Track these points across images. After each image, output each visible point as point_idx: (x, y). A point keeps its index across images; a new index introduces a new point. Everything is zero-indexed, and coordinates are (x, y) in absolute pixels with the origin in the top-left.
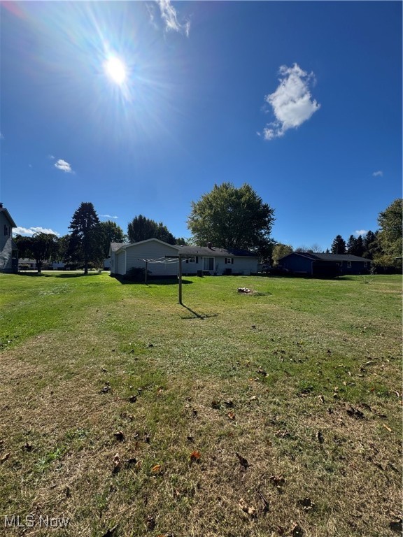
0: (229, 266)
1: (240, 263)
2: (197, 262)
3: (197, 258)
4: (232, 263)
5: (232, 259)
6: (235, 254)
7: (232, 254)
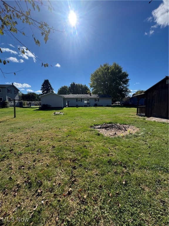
0: (97, 102)
1: (102, 101)
2: (81, 101)
3: (81, 99)
4: (99, 101)
5: (99, 99)
6: (100, 97)
7: (98, 97)
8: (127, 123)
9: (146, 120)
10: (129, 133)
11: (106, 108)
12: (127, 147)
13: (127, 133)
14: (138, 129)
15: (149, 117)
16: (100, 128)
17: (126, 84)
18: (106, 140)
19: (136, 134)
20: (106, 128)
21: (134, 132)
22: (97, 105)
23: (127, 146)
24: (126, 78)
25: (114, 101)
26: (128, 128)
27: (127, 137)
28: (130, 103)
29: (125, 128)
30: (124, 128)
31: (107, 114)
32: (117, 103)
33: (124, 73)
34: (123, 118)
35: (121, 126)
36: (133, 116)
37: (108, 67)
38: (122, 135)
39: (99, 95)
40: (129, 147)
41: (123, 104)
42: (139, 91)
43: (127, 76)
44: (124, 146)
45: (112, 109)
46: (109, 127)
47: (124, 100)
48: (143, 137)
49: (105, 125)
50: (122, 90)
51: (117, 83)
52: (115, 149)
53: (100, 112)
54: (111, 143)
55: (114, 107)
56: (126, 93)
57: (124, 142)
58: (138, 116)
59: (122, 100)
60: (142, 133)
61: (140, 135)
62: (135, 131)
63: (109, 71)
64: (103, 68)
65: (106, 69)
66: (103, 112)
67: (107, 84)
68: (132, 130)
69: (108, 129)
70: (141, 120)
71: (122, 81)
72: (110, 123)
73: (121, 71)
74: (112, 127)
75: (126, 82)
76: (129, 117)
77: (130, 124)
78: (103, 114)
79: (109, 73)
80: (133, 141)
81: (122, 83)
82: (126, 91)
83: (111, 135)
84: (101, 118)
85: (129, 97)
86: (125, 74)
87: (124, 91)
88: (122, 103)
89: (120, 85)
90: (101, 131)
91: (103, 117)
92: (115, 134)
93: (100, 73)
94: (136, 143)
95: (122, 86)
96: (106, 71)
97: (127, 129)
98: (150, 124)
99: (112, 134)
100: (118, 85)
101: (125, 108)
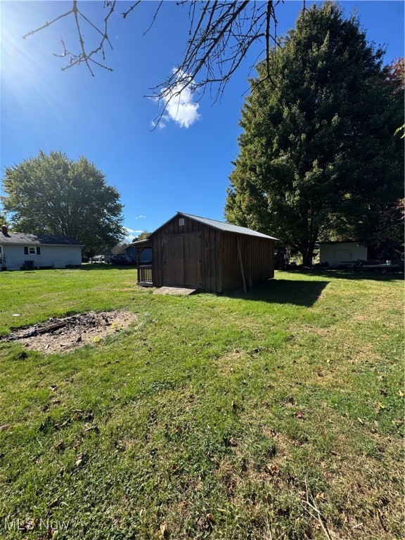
0: (31, 257)
1: (49, 253)
4: (39, 253)
5: (38, 249)
6: (42, 242)
7: (38, 242)
8: (112, 307)
9: (154, 293)
10: (114, 331)
11: (63, 274)
12: (105, 366)
13: (111, 330)
14: (135, 316)
15: (159, 287)
16: (34, 334)
17: (115, 215)
18: (48, 365)
19: (129, 330)
20: (52, 330)
21: (125, 326)
22: (35, 265)
23: (104, 363)
24: (115, 201)
25: (88, 255)
26: (115, 317)
27: (108, 340)
28: (128, 259)
29: (107, 321)
30: (104, 321)
31: (65, 289)
32: (98, 260)
33: (109, 189)
34: (105, 297)
35: (99, 317)
36: (130, 289)
37: (66, 165)
38: (95, 339)
39: (40, 235)
40: (109, 363)
41: (112, 260)
42: (145, 234)
43: (117, 196)
44: (97, 367)
45: (81, 275)
46: (64, 326)
47: (115, 251)
48: (142, 331)
49: (52, 321)
50: (108, 229)
51: (93, 210)
52: (72, 382)
53: (41, 286)
54: (62, 370)
55: (88, 270)
56: (117, 237)
57: (100, 355)
58: (141, 288)
59: (109, 251)
60: (141, 324)
61: (136, 328)
62: (129, 323)
63: (70, 174)
64: (48, 162)
65: (58, 167)
66: (51, 285)
67: (66, 207)
68: (121, 322)
69: (61, 332)
70: (145, 294)
71: (106, 207)
72: (68, 314)
73: (101, 184)
74: (72, 324)
75: (116, 210)
76: (122, 292)
77: (119, 308)
78: (49, 291)
79: (69, 180)
80: (119, 348)
81: (105, 211)
82: (118, 230)
83: (68, 348)
84: (43, 304)
85: (125, 245)
86: (112, 192)
87: (111, 230)
88: (109, 260)
89: (103, 215)
90: (34, 344)
91: (49, 299)
92: (80, 340)
93: (39, 174)
94: (125, 349)
95: (107, 219)
96: (59, 172)
97: (110, 322)
98: (159, 302)
99: (70, 344)
100: (96, 215)
101: (115, 271)
